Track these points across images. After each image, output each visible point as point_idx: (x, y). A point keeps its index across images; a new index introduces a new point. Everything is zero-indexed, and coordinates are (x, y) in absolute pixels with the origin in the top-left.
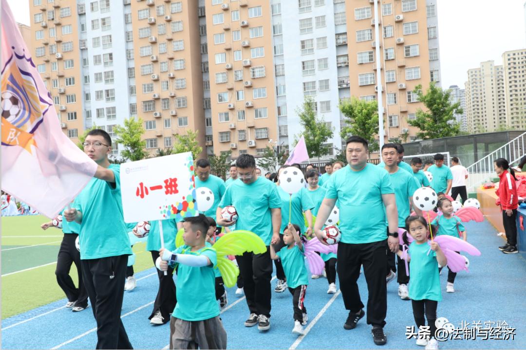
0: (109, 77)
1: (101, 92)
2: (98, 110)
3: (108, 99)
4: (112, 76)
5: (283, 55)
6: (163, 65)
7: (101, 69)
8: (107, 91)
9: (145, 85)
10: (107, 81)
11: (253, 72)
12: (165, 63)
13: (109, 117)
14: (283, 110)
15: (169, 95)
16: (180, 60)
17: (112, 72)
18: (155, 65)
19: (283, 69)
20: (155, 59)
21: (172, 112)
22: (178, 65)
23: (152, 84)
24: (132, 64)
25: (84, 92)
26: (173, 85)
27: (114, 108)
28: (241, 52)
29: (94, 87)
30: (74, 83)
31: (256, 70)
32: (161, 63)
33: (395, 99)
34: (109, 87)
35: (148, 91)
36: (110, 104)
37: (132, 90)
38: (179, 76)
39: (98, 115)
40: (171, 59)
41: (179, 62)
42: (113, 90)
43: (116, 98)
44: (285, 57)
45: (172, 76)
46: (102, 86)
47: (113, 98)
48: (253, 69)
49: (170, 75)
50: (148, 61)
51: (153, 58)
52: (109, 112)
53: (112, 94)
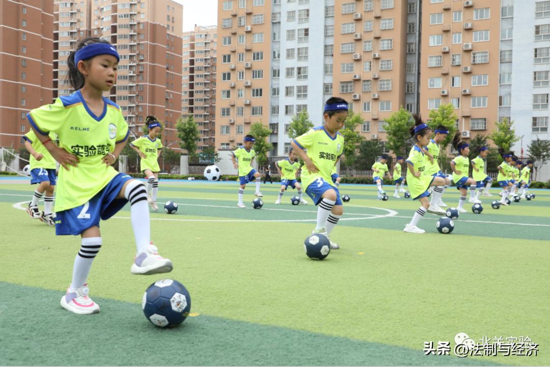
0: (302, 54)
1: (293, 69)
2: (287, 88)
3: (299, 78)
4: (306, 53)
5: (512, 40)
6: (367, 44)
7: (294, 44)
8: (299, 69)
9: (343, 64)
10: (300, 58)
11: (474, 57)
12: (369, 42)
13: (299, 96)
14: (504, 101)
15: (372, 76)
16: (388, 40)
17: (307, 48)
18: (358, 44)
19: (511, 55)
20: (359, 37)
21: (374, 95)
22: (384, 45)
23: (352, 64)
24: (330, 41)
25: (272, 68)
26: (377, 67)
27: (305, 87)
28: (461, 35)
29: (284, 64)
30: (262, 58)
31: (477, 55)
32: (365, 42)
34: (302, 64)
35: (347, 71)
36: (302, 83)
37: (327, 70)
38: (385, 57)
39: (287, 94)
40: (378, 38)
41: (386, 42)
42: (305, 68)
43: (309, 76)
44: (514, 42)
45: (377, 56)
46: (294, 63)
47: (306, 77)
48: (474, 54)
49: (375, 55)
50: (351, 39)
51: (356, 35)
52: (299, 91)
53: (305, 72)
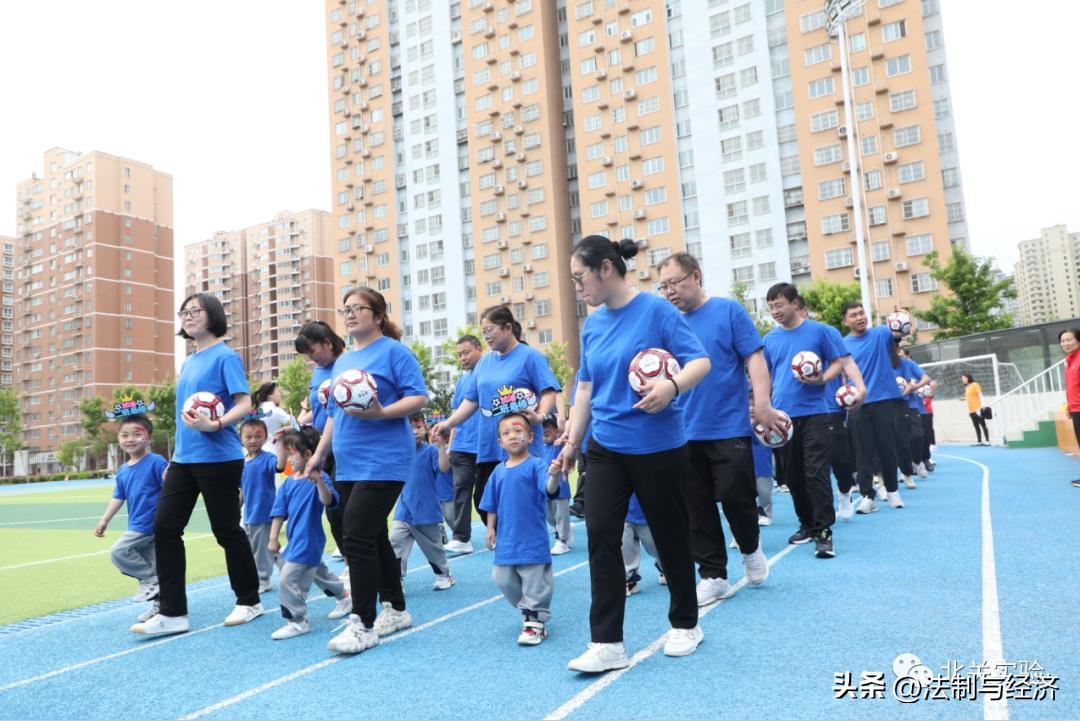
0: (438, 275)
1: (427, 297)
2: (422, 324)
3: (436, 308)
4: (443, 273)
5: (698, 228)
6: (516, 253)
7: (427, 264)
8: (435, 296)
9: (489, 285)
10: (435, 281)
11: (652, 257)
12: (517, 250)
13: (437, 334)
15: (525, 297)
16: (541, 245)
17: (442, 268)
18: (504, 254)
19: (700, 249)
20: (503, 245)
21: (529, 323)
22: (537, 252)
23: (499, 283)
24: (470, 255)
25: (403, 299)
26: (531, 283)
27: (444, 321)
28: (633, 228)
29: (417, 291)
30: (389, 287)
31: (656, 253)
32: (513, 251)
33: (890, 287)
34: (438, 289)
35: (494, 292)
36: (440, 315)
37: (470, 293)
38: (538, 268)
39: (423, 332)
40: (527, 244)
41: (539, 248)
42: (443, 294)
43: (447, 306)
44: (703, 231)
45: (528, 269)
46: (429, 289)
47: (444, 306)
48: (652, 252)
49: (525, 268)
50: (494, 249)
51: (500, 243)
52: (437, 327)
53: (442, 300)
